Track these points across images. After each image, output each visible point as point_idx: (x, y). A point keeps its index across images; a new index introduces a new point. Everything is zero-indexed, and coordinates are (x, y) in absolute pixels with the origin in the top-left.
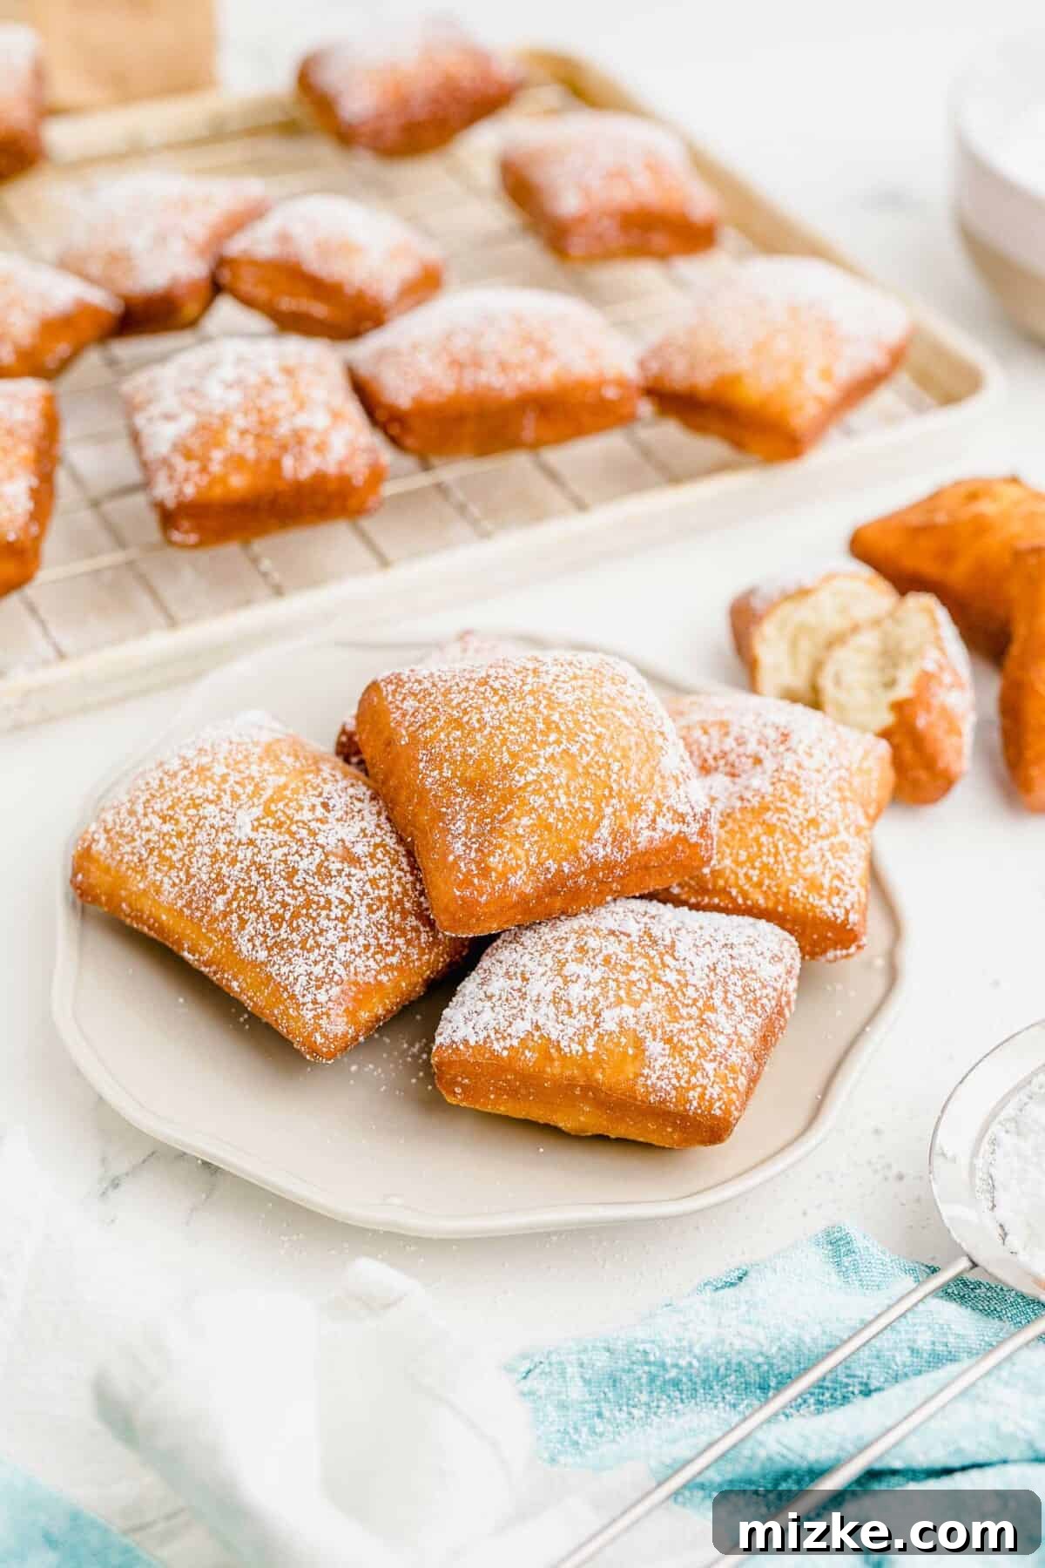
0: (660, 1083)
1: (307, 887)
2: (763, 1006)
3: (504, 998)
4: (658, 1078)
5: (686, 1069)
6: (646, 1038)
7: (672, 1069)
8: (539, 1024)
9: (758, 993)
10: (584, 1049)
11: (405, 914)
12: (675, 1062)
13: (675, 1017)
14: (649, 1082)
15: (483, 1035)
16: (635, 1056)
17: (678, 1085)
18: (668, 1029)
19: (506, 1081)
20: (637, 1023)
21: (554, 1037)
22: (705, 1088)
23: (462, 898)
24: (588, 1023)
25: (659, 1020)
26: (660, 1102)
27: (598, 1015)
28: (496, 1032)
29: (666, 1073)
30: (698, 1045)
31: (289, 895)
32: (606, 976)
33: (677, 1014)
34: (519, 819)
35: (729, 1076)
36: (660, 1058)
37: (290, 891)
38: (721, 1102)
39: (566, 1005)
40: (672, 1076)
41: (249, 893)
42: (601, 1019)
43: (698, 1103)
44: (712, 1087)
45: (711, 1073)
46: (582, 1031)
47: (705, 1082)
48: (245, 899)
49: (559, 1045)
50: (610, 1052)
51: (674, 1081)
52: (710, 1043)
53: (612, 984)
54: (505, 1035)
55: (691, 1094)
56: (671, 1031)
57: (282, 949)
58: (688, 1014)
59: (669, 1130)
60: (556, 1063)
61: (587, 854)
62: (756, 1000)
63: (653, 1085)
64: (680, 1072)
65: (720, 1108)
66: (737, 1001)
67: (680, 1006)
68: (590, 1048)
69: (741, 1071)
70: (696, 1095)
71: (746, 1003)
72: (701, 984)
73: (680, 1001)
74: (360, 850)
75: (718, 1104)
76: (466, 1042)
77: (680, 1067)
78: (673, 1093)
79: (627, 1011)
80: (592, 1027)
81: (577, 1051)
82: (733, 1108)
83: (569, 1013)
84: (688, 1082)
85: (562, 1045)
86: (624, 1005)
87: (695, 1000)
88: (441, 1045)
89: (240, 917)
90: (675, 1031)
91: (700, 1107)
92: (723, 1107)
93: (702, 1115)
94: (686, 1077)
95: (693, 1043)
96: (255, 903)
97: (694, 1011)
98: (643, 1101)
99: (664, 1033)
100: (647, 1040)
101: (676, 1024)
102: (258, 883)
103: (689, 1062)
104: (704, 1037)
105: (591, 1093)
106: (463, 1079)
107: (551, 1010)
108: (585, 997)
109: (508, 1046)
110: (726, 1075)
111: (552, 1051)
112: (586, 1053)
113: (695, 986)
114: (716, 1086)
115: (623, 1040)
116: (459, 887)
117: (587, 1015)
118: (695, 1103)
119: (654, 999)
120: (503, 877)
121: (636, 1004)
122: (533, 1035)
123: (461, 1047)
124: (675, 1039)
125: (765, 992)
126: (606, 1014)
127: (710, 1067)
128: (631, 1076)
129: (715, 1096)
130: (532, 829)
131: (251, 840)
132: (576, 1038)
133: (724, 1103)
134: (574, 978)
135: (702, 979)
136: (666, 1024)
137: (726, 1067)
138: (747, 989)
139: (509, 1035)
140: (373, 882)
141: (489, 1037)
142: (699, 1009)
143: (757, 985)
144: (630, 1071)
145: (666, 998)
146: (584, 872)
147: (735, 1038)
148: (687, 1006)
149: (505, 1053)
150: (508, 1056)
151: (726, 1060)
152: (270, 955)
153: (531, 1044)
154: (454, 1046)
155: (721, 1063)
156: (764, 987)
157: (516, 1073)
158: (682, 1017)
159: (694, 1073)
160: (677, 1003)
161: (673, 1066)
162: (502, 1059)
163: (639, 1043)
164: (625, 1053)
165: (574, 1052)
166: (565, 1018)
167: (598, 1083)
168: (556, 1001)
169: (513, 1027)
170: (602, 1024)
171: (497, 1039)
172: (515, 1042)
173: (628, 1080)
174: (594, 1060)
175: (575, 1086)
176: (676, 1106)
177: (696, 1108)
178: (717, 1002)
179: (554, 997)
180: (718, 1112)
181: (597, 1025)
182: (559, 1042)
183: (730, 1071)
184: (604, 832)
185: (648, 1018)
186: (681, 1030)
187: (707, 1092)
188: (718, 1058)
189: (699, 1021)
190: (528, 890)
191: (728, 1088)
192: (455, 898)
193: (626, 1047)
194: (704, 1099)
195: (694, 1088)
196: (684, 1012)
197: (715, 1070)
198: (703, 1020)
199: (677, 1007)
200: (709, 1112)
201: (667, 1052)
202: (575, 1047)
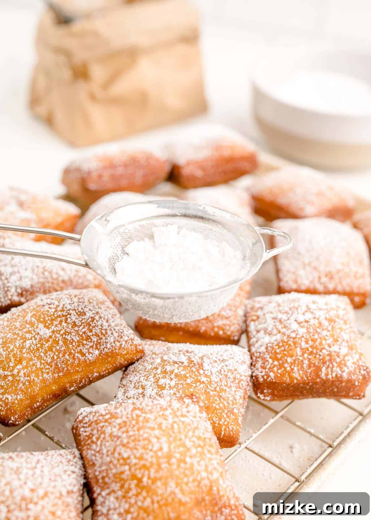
1: (83, 322)
31: (82, 329)
37: (81, 328)
41: (72, 343)
48: (73, 346)
57: (100, 343)
89: (78, 353)
96: (77, 343)
102: (71, 337)
131: (52, 332)
152: (99, 350)
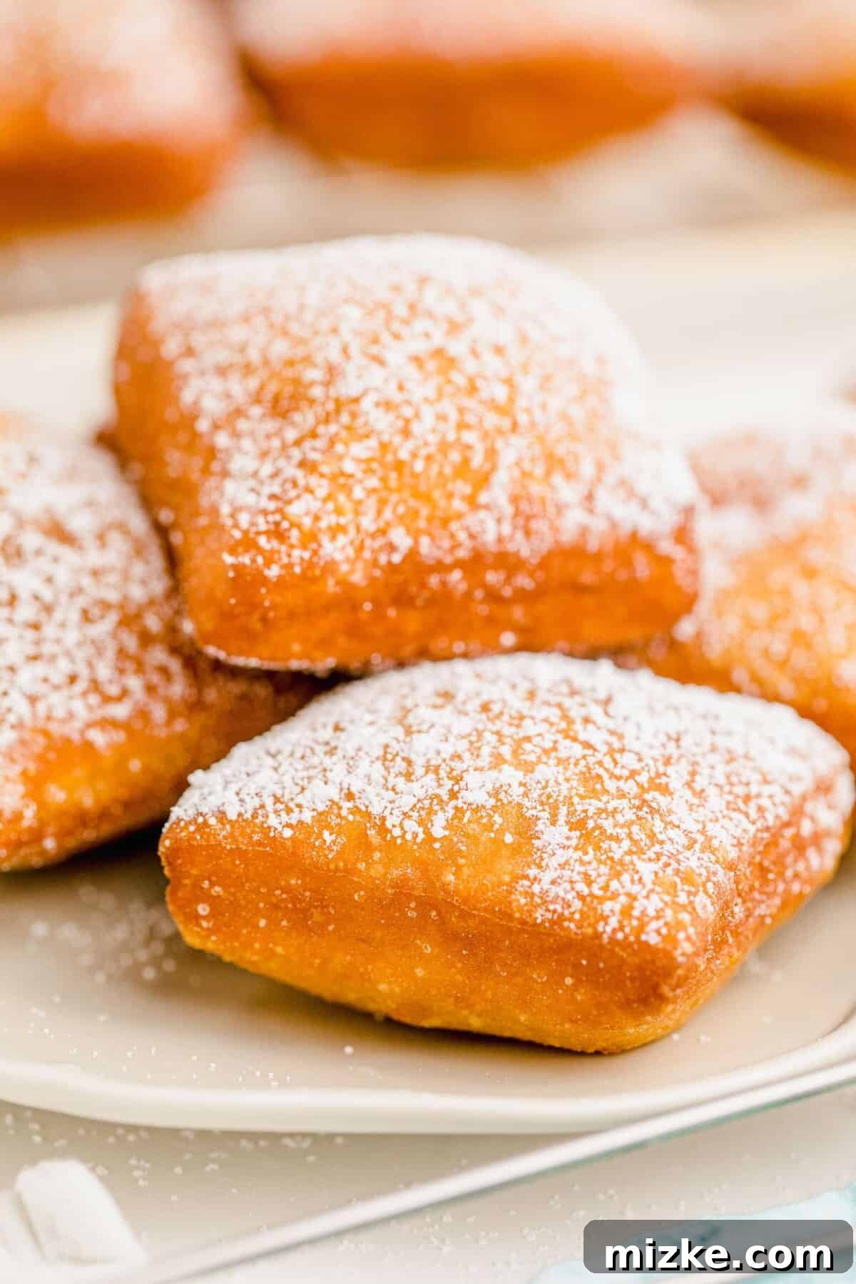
0: (554, 890)
2: (761, 809)
3: (298, 755)
4: (553, 882)
5: (604, 869)
6: (538, 819)
7: (578, 868)
8: (353, 789)
9: (754, 789)
10: (427, 832)
11: (146, 639)
12: (586, 858)
13: (594, 790)
14: (536, 888)
15: (252, 803)
16: (515, 850)
17: (586, 891)
18: (579, 808)
19: (287, 890)
20: (525, 795)
21: (376, 810)
22: (633, 898)
23: (237, 568)
24: (438, 791)
25: (565, 792)
26: (552, 922)
27: (458, 780)
28: (277, 800)
29: (567, 873)
30: (630, 836)
32: (480, 727)
33: (598, 787)
34: (346, 444)
35: (679, 886)
36: (559, 852)
38: (661, 923)
39: (404, 765)
40: (576, 877)
42: (462, 784)
43: (620, 922)
44: (647, 897)
45: (648, 878)
46: (427, 802)
47: (635, 889)
49: (383, 823)
50: (473, 839)
51: (581, 887)
52: (652, 836)
53: (488, 736)
54: (292, 805)
55: (607, 907)
56: (585, 811)
58: (618, 789)
59: (569, 981)
60: (377, 855)
61: (467, 529)
62: (747, 798)
63: (544, 893)
64: (593, 874)
65: (658, 932)
66: (712, 792)
67: (606, 776)
68: (438, 831)
69: (704, 885)
70: (617, 907)
71: (730, 798)
72: (647, 753)
73: (607, 770)
74: (80, 523)
75: (654, 925)
76: (221, 816)
77: (595, 864)
78: (577, 904)
79: (510, 775)
80: (445, 798)
81: (415, 835)
82: (681, 936)
83: (408, 776)
84: (605, 888)
85: (389, 824)
86: (505, 767)
87: (633, 774)
88: (179, 820)
90: (591, 811)
91: (621, 928)
92: (664, 931)
93: (625, 944)
94: (602, 881)
95: (622, 832)
97: (630, 787)
98: (523, 923)
99: (571, 813)
100: (539, 822)
101: (594, 802)
103: (612, 859)
104: (642, 827)
105: (434, 913)
106: (212, 884)
107: (377, 771)
108: (438, 753)
109: (294, 822)
110: (674, 885)
111: (371, 832)
112: (430, 839)
113: (638, 754)
114: (654, 897)
115: (498, 819)
116: (233, 552)
117: (439, 780)
118: (614, 922)
119: (560, 761)
120: (310, 538)
121: (529, 768)
122: (340, 808)
123: (212, 821)
124: (591, 824)
125: (767, 790)
126: (472, 779)
127: (647, 869)
128: (507, 878)
129: (651, 912)
130: (368, 466)
132: (415, 814)
133: (666, 924)
134: (425, 727)
135: (651, 747)
136: (576, 800)
137: (677, 872)
138: (734, 779)
139: (299, 806)
140: (96, 573)
141: (262, 806)
142: (640, 786)
143: (755, 777)
144: (505, 868)
145: (583, 763)
146: (459, 564)
147: (700, 838)
148: (618, 778)
149: (288, 833)
150: (292, 838)
151: (678, 862)
153: (334, 821)
154: (200, 820)
155: (667, 865)
156: (766, 782)
157: (304, 873)
158: (606, 791)
159: (618, 875)
160: (601, 771)
161: (582, 862)
162: (283, 845)
163: (526, 830)
164: (498, 841)
165: (409, 837)
166: (401, 783)
167: (447, 892)
168: (386, 757)
169: (307, 793)
170: (463, 793)
171: (277, 812)
172: (307, 816)
173: (501, 883)
174: (443, 852)
175: (409, 897)
176: (579, 927)
177: (614, 931)
178: (676, 783)
179: (386, 753)
180: (653, 939)
181: (453, 795)
182: (383, 819)
183: (682, 880)
184: (498, 493)
185: (545, 787)
186: (600, 811)
187: (636, 904)
188: (664, 859)
189: (637, 802)
190: (358, 578)
191: (674, 902)
192: (226, 568)
193: (502, 831)
194: (630, 917)
195: (614, 896)
196: (611, 785)
197: (656, 874)
198: (644, 801)
199: (599, 777)
200: (638, 937)
201: (574, 842)
202: (411, 826)
